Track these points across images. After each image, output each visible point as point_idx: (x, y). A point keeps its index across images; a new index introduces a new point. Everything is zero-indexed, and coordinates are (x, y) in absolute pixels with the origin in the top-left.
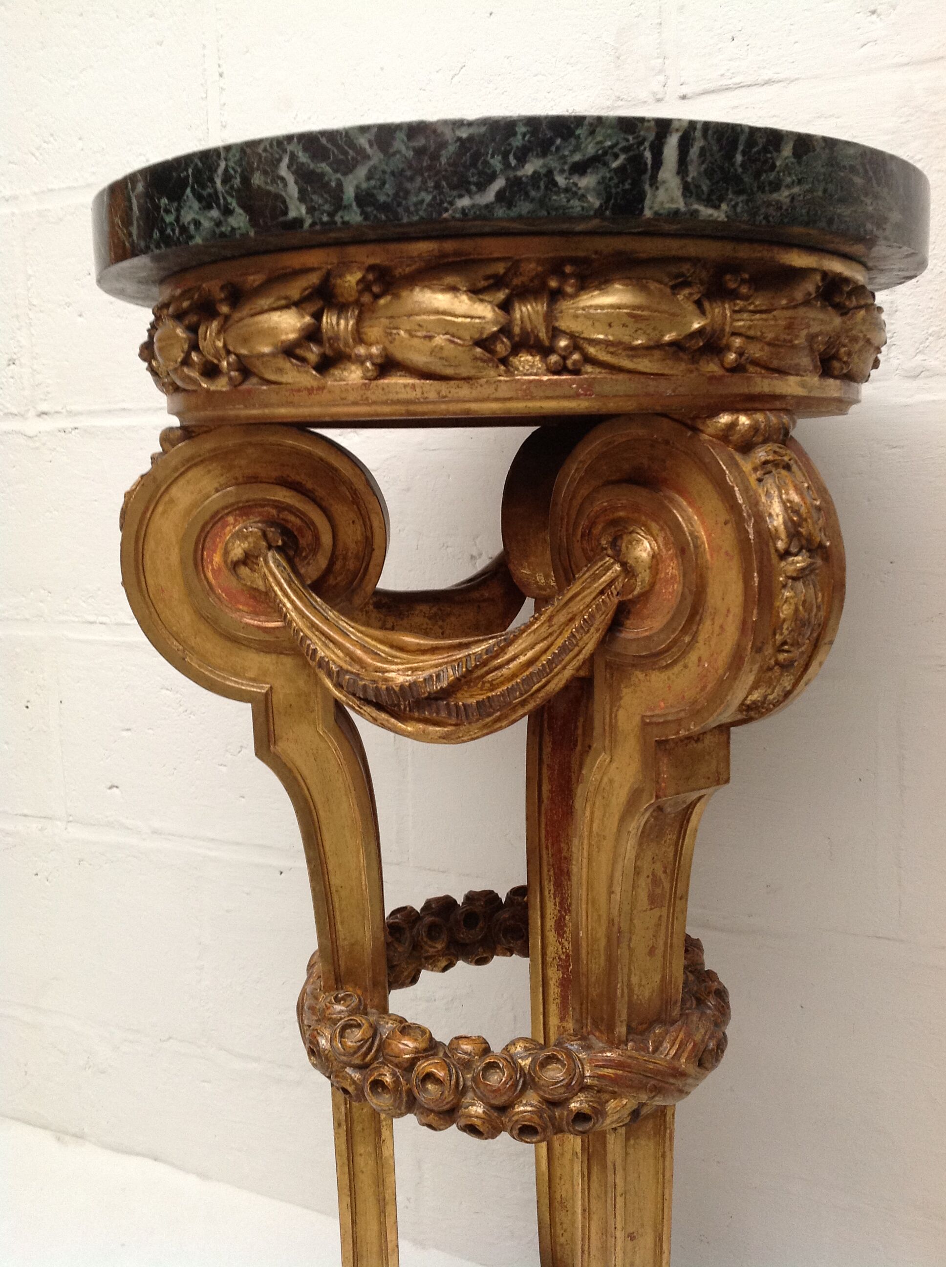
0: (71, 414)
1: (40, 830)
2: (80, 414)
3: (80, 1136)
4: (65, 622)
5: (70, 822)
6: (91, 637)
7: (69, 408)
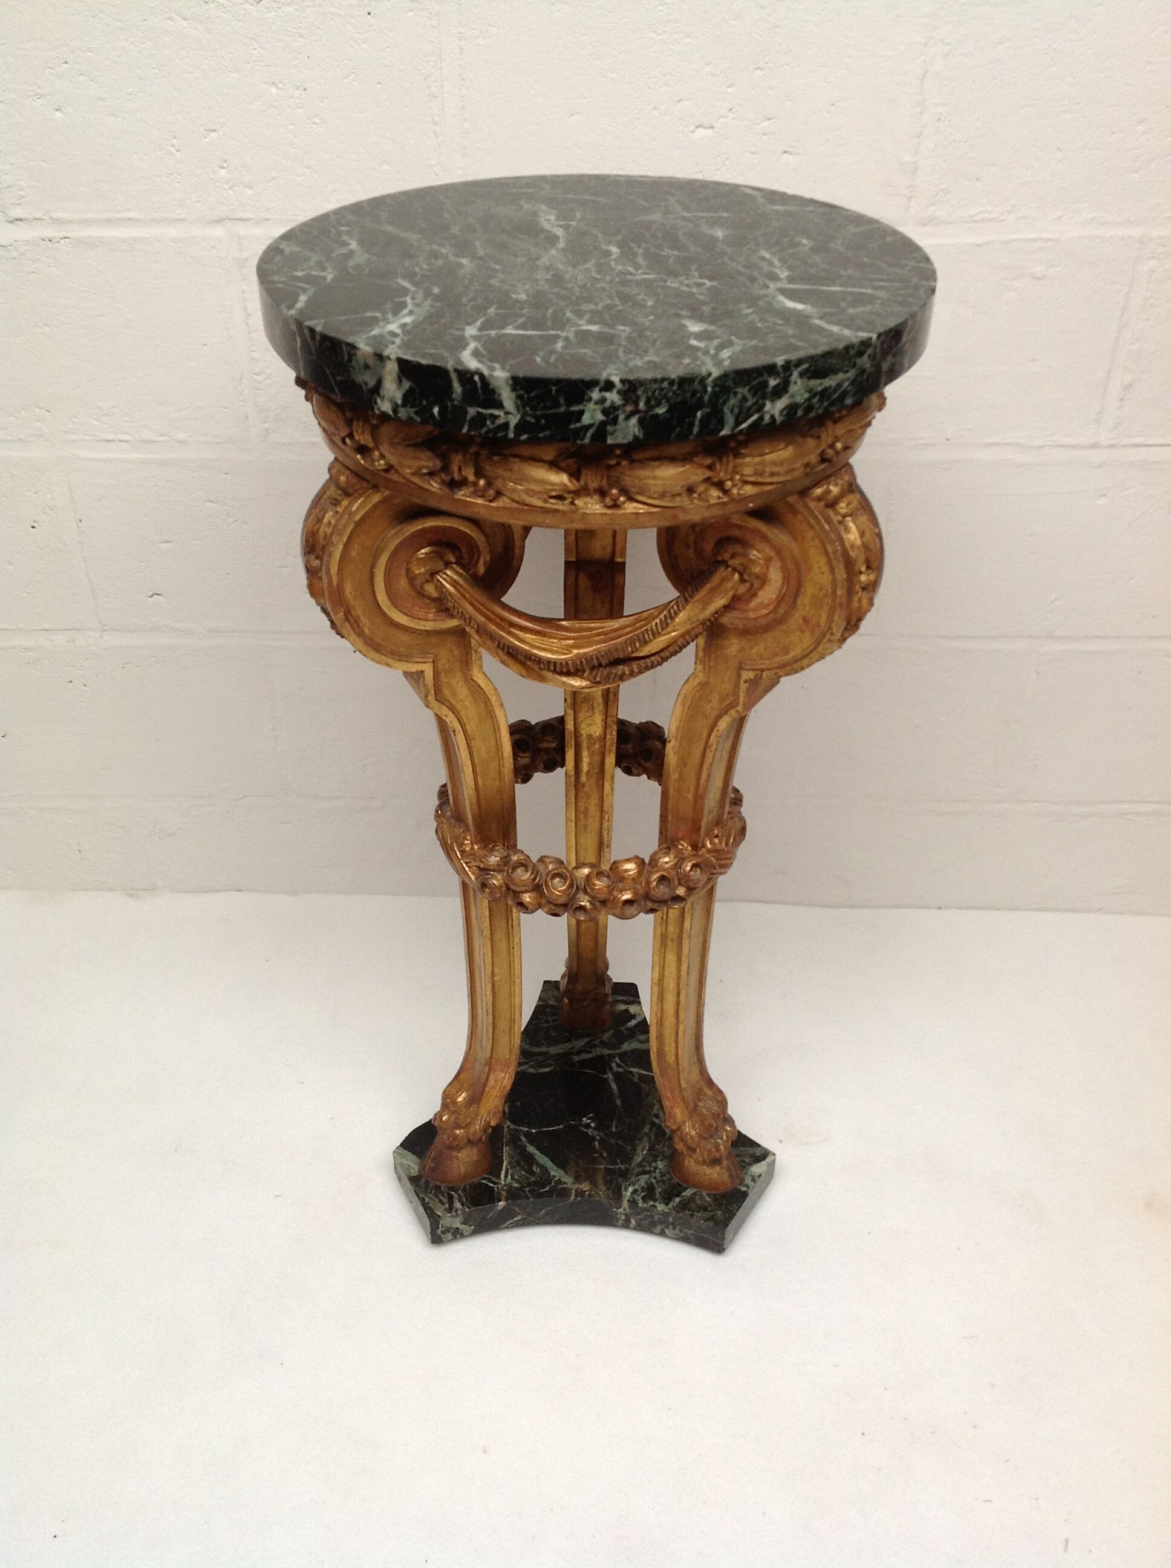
0: (56, 221)
1: (68, 642)
2: (70, 222)
3: (153, 889)
4: (74, 441)
5: (106, 630)
6: (110, 455)
7: (54, 215)
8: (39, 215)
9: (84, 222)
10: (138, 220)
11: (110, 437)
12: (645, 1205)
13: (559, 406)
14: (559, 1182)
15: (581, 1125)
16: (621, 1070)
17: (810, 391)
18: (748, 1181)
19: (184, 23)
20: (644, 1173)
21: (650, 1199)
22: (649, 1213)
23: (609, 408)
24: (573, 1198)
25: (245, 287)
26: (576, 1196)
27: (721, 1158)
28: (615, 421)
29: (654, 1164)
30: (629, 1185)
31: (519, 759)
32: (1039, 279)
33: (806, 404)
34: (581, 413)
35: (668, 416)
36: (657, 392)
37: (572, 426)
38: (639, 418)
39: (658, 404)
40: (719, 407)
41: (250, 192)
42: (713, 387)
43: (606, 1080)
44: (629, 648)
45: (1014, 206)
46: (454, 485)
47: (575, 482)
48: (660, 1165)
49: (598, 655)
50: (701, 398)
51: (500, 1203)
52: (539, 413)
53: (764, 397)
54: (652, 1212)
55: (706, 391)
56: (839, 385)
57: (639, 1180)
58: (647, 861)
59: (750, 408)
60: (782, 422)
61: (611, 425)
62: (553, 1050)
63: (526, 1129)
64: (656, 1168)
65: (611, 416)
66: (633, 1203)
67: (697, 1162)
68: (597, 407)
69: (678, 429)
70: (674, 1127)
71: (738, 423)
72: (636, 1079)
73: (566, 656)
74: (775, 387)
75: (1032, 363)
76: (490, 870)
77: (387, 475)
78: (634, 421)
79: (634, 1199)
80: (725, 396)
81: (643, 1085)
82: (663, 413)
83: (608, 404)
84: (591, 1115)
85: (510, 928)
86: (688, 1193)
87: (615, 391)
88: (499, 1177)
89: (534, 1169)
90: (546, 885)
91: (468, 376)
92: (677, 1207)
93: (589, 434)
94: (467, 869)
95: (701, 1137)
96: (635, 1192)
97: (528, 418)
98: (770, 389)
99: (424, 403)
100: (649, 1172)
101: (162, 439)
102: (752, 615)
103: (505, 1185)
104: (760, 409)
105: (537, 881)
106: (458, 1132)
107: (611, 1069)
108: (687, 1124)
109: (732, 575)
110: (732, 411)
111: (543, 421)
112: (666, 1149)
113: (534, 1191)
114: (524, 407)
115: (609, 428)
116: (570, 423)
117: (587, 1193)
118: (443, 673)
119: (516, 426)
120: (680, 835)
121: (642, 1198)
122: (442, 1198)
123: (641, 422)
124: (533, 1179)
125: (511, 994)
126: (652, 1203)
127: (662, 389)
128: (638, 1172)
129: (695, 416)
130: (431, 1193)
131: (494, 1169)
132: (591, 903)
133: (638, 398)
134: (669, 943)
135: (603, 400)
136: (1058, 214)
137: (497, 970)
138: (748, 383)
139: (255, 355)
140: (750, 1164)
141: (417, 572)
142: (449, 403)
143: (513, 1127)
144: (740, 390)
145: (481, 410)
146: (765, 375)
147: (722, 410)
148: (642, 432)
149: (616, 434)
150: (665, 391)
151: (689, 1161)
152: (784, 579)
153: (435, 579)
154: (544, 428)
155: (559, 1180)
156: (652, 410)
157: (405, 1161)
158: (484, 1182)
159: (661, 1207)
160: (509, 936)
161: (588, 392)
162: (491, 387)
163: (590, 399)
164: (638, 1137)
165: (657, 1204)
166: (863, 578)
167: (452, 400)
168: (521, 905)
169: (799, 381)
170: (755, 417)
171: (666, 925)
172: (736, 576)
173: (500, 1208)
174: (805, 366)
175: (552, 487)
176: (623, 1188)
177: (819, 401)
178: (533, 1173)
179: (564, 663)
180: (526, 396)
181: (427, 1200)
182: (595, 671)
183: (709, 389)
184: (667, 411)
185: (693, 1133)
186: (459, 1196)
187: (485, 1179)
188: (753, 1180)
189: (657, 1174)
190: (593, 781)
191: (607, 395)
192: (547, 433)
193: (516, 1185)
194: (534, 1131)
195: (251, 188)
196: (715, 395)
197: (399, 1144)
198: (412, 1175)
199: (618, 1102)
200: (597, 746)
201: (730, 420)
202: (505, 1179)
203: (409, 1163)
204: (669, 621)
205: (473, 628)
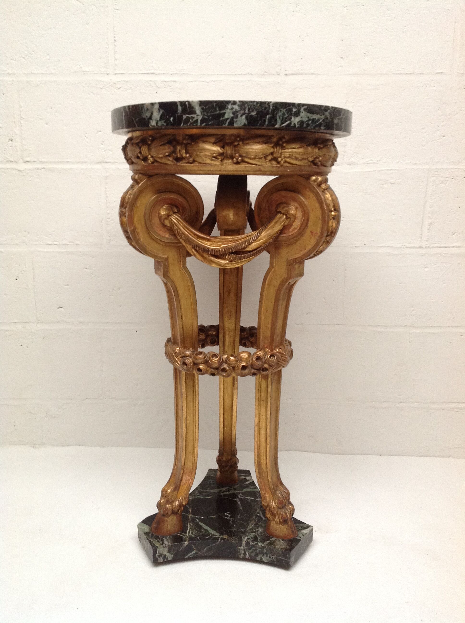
0: (41, 162)
1: (23, 328)
2: (46, 162)
3: (43, 444)
4: (37, 244)
5: (39, 323)
6: (49, 250)
7: (40, 160)
8: (35, 160)
9: (51, 163)
10: (71, 162)
11: (51, 243)
12: (253, 544)
13: (216, 110)
14: (214, 535)
15: (224, 516)
16: (242, 498)
17: (308, 117)
18: (300, 535)
19: (93, 95)
20: (252, 532)
21: (255, 541)
22: (255, 548)
23: (235, 111)
24: (219, 541)
25: (107, 187)
26: (221, 540)
27: (287, 519)
28: (237, 117)
29: (257, 529)
30: (246, 536)
31: (201, 335)
32: (393, 184)
33: (307, 123)
34: (224, 114)
35: (256, 116)
36: (252, 106)
37: (221, 119)
38: (246, 116)
39: (253, 111)
40: (275, 115)
41: (111, 153)
42: (272, 107)
43: (236, 501)
44: (244, 245)
45: (381, 158)
46: (178, 160)
47: (223, 149)
48: (260, 530)
49: (232, 247)
50: (268, 111)
51: (186, 542)
52: (209, 114)
53: (291, 114)
54: (256, 547)
55: (270, 108)
56: (318, 120)
57: (250, 535)
58: (252, 354)
59: (286, 118)
60: (298, 127)
61: (235, 118)
62: (212, 491)
63: (199, 517)
64: (258, 531)
65: (236, 115)
66: (247, 543)
67: (276, 523)
68: (231, 111)
69: (260, 122)
70: (266, 504)
71: (282, 123)
72: (249, 501)
73: (219, 247)
74: (295, 112)
75: (393, 215)
76: (187, 356)
77: (153, 165)
78: (244, 117)
79: (248, 541)
80: (277, 111)
81: (252, 503)
82: (254, 115)
83: (234, 110)
84: (229, 512)
85: (194, 395)
86: (273, 539)
87: (237, 105)
88: (185, 533)
89: (202, 530)
90: (210, 360)
91: (184, 103)
92: (268, 544)
93: (228, 122)
94: (177, 360)
95: (279, 508)
96: (249, 539)
97: (205, 117)
98: (293, 112)
99: (168, 117)
100: (255, 532)
101: (70, 243)
102: (291, 234)
103: (188, 536)
104: (290, 119)
105: (206, 359)
106: (168, 506)
107: (238, 497)
108: (272, 502)
109: (283, 217)
110: (280, 118)
111: (210, 118)
112: (263, 524)
113: (202, 538)
114: (204, 112)
115: (235, 120)
116: (220, 118)
117: (226, 539)
118: (171, 264)
119: (201, 120)
120: (266, 346)
121: (252, 541)
122: (159, 540)
123: (247, 118)
124: (201, 534)
125: (194, 432)
126: (256, 543)
127: (254, 105)
128: (250, 532)
129: (266, 117)
130: (154, 538)
131: (184, 530)
132: (228, 367)
133: (245, 108)
134: (262, 402)
135: (232, 109)
136: (398, 161)
137: (188, 417)
138: (285, 108)
139: (108, 211)
140: (301, 530)
141: (162, 214)
142: (176, 115)
143: (193, 516)
144: (282, 110)
145: (188, 116)
146: (291, 106)
147: (276, 116)
148: (247, 122)
149: (237, 122)
150: (255, 106)
151: (273, 523)
152: (303, 215)
153: (169, 218)
154: (212, 120)
155: (214, 534)
156: (250, 113)
157: (143, 528)
158: (178, 535)
159: (260, 544)
160: (194, 400)
161: (227, 105)
162: (192, 106)
163: (228, 108)
164: (250, 520)
165: (258, 543)
166: (333, 213)
167: (177, 113)
168: (200, 370)
169: (304, 112)
170: (288, 122)
171: (261, 392)
172: (285, 217)
173: (186, 545)
174: (306, 107)
175: (214, 152)
176: (243, 537)
177: (312, 123)
178: (201, 532)
179: (218, 250)
180: (204, 108)
181: (152, 541)
182: (230, 255)
183: (271, 107)
184: (256, 114)
185: (274, 505)
186: (167, 540)
187: (179, 534)
188: (303, 535)
189: (259, 533)
190: (230, 349)
191: (234, 106)
192: (212, 122)
193: (193, 536)
194: (202, 518)
195: (111, 151)
196: (273, 110)
197: (141, 521)
198: (146, 532)
199: (241, 508)
200: (232, 333)
201: (279, 121)
202: (188, 533)
203: (145, 528)
204: (259, 235)
205: (183, 239)
